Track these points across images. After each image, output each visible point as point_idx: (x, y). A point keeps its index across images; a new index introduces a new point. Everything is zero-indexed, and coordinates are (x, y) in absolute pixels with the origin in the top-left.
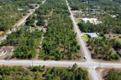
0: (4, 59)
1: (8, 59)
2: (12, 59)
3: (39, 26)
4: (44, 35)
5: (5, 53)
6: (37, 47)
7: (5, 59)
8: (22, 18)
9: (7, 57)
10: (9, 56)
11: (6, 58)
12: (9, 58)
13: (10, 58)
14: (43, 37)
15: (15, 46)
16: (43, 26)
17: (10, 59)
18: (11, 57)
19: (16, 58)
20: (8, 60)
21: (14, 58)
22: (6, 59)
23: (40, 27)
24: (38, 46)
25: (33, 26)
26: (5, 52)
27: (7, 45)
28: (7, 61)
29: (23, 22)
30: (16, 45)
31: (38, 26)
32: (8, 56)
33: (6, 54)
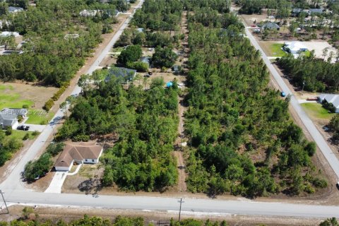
0: (78, 191)
1: (91, 188)
2: (104, 190)
3: (159, 70)
4: (182, 99)
5: (79, 167)
6: (173, 143)
7: (82, 190)
8: (101, 42)
9: (87, 182)
10: (93, 178)
11: (84, 185)
12: (95, 184)
13: (98, 186)
14: (182, 110)
15: (102, 140)
16: (170, 70)
17: (99, 188)
18: (99, 183)
19: (116, 187)
20: (93, 191)
21: (109, 185)
22: (84, 188)
23: (161, 72)
24: (174, 141)
25: (140, 69)
26: (76, 164)
27: (79, 137)
28: (90, 196)
29: (107, 56)
30: (105, 136)
31: (156, 69)
32: (91, 179)
33: (81, 170)
